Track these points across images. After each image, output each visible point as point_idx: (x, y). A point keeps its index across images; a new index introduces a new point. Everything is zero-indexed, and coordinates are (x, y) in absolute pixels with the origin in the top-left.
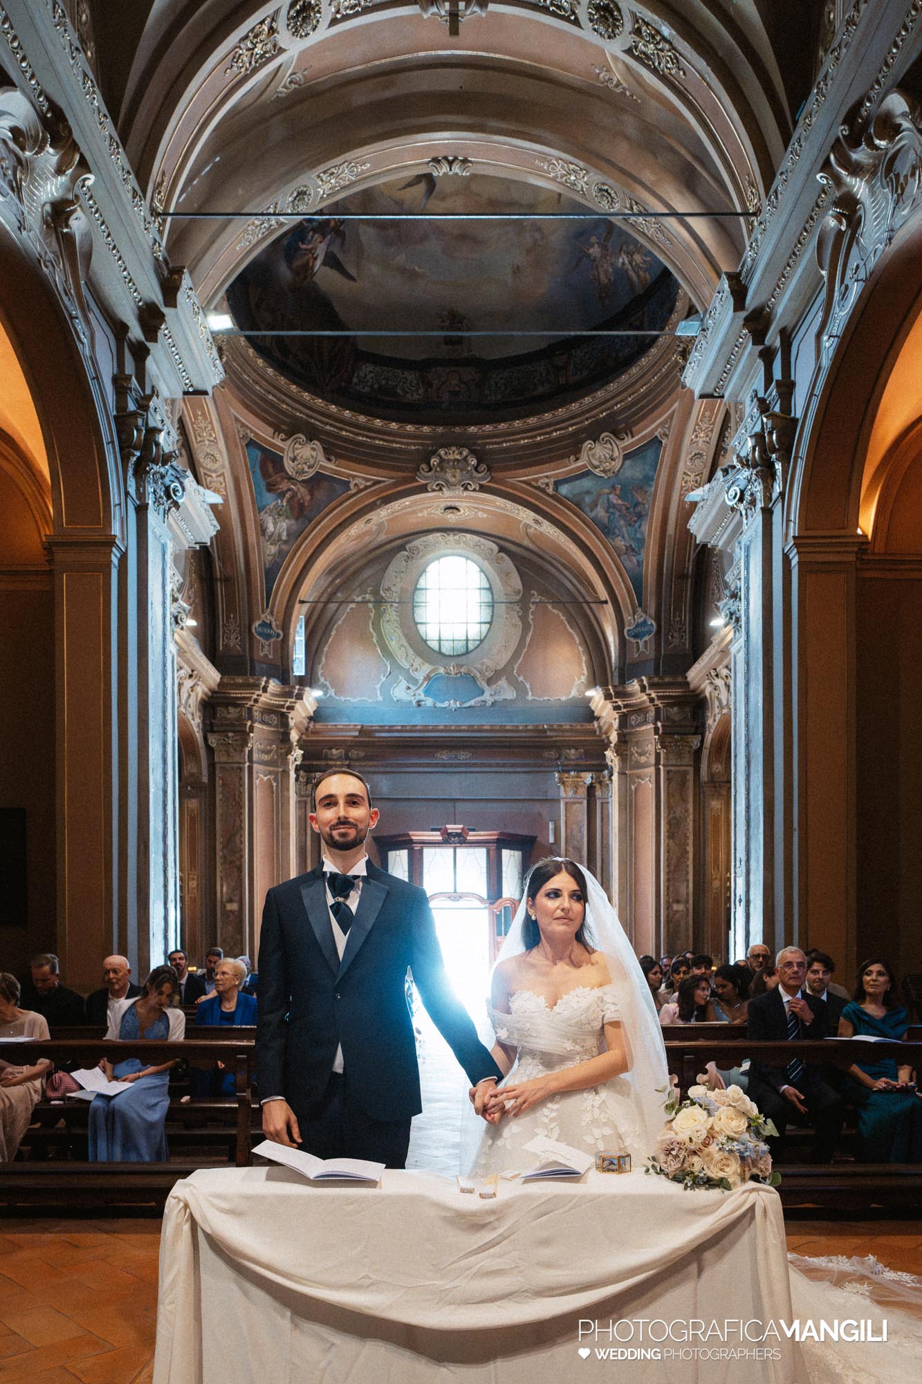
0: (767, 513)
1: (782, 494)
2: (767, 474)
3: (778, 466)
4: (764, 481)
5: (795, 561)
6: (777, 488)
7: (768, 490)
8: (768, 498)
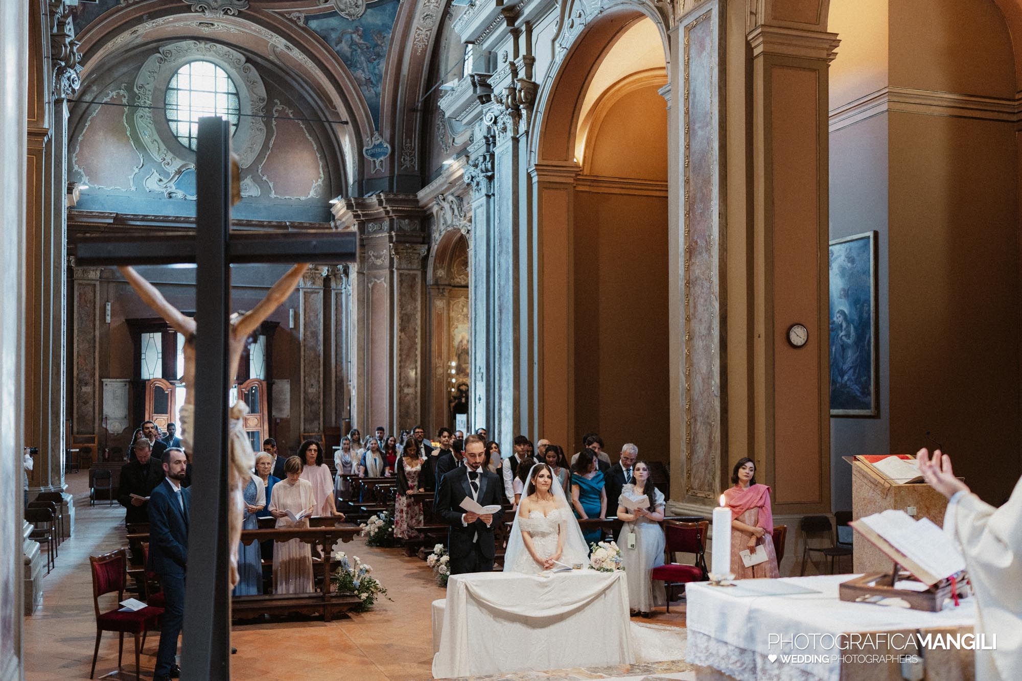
0: (516, 140)
1: (527, 132)
2: (517, 115)
3: (524, 112)
4: (514, 118)
5: (535, 180)
6: (523, 127)
7: (516, 125)
8: (516, 131)
